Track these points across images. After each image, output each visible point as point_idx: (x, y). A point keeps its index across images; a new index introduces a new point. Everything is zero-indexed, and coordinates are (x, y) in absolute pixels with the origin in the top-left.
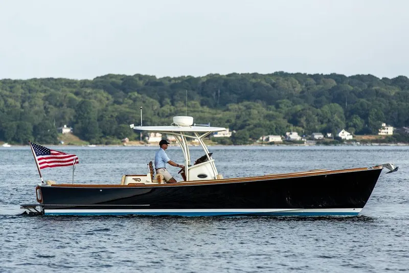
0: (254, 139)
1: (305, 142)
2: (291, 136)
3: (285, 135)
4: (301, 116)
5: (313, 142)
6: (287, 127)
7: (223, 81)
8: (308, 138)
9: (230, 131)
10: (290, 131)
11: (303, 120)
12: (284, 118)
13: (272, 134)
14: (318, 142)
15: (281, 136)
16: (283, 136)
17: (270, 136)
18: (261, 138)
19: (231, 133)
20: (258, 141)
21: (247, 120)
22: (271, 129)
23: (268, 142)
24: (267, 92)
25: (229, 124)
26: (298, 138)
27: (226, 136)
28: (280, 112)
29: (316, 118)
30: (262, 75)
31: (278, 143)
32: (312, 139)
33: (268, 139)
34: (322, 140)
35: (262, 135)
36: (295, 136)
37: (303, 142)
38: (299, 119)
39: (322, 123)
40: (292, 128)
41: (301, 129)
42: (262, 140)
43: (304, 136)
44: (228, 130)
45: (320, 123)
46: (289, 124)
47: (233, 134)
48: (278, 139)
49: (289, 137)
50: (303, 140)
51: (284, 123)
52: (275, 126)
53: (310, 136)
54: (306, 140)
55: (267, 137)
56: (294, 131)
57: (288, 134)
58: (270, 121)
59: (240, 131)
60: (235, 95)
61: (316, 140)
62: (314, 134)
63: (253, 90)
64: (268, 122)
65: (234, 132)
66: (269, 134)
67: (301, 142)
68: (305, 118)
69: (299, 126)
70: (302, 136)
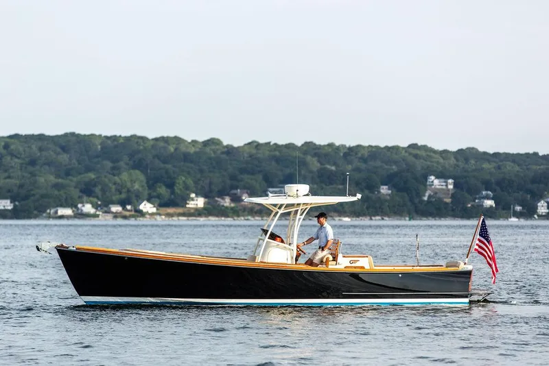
0: (40, 211)
1: (100, 216)
2: (83, 208)
3: (76, 207)
4: (95, 185)
5: (109, 217)
6: (79, 197)
7: (3, 144)
8: (103, 210)
9: (11, 202)
10: (82, 203)
11: (97, 190)
12: (75, 187)
13: (62, 206)
14: (116, 216)
15: (72, 208)
16: (74, 209)
17: (58, 208)
18: (48, 211)
19: (12, 205)
20: (44, 215)
21: (32, 190)
22: (60, 201)
23: (57, 215)
24: (54, 156)
25: (9, 194)
26: (92, 211)
27: (6, 208)
28: (71, 180)
29: (114, 187)
30: (49, 136)
31: (68, 217)
32: (109, 212)
33: (56, 212)
34: (120, 213)
35: (49, 207)
36: (88, 208)
37: (98, 216)
38: (93, 189)
39: (121, 193)
40: (85, 198)
41: (95, 200)
42: (50, 213)
43: (99, 209)
44: (9, 201)
45: (118, 193)
46: (81, 194)
47: (15, 206)
48: (68, 212)
49: (82, 210)
50: (98, 213)
51: (75, 193)
52: (65, 197)
53: (105, 209)
54: (101, 213)
55: (55, 209)
56: (87, 203)
57: (80, 206)
58: (58, 191)
59: (23, 202)
60: (16, 160)
61: (113, 213)
62: (111, 206)
63: (39, 154)
64: (56, 192)
65: (17, 203)
66: (57, 206)
67: (95, 216)
68: (100, 187)
69: (94, 197)
70: (96, 209)
